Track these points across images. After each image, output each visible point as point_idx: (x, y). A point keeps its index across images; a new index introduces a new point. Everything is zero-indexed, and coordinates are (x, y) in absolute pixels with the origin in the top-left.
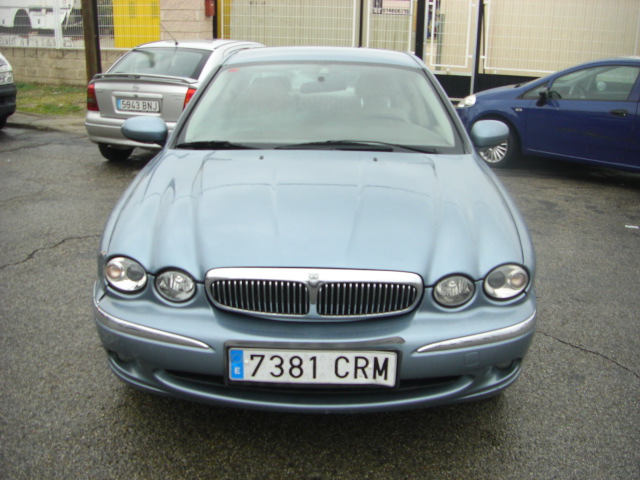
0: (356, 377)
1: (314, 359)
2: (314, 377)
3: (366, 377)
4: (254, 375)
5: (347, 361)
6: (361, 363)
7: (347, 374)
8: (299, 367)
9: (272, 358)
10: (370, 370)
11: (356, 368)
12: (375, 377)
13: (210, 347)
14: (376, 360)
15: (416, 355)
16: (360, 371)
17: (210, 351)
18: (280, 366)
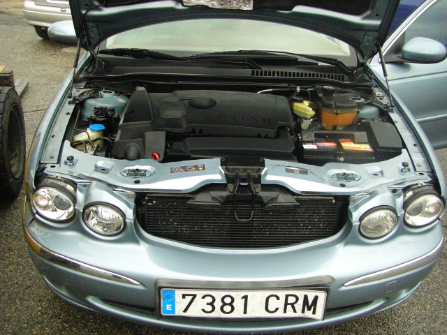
0: (285, 312)
1: (246, 298)
2: (245, 312)
3: (295, 311)
4: (185, 311)
5: (278, 298)
6: (292, 300)
7: (277, 309)
8: (231, 304)
9: (203, 297)
10: (299, 306)
11: (286, 304)
12: (303, 311)
13: (141, 284)
14: (306, 297)
15: (343, 288)
16: (289, 307)
17: (141, 287)
18: (211, 304)
